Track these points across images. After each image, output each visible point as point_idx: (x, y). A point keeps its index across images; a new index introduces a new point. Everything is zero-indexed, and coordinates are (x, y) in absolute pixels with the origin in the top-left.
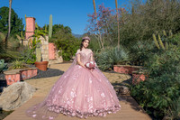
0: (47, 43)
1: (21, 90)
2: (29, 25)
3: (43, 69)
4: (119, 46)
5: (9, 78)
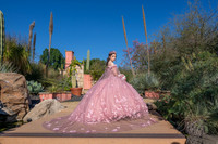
0: (82, 71)
1: (49, 106)
2: (68, 57)
4: (149, 72)
5: (42, 97)
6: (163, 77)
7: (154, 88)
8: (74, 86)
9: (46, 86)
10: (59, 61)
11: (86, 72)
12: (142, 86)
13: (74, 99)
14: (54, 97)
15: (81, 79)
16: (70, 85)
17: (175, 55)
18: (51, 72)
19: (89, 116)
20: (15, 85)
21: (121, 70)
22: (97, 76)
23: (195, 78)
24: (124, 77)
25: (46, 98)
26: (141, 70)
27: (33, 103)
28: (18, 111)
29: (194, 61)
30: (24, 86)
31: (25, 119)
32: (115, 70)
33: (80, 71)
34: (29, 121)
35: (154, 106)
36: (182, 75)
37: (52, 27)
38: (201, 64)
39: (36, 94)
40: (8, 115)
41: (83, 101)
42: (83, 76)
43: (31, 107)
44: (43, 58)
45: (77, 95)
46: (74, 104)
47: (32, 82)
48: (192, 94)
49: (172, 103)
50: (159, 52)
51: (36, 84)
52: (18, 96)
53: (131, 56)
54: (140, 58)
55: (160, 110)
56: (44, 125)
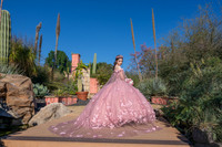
0: (88, 75)
1: (55, 109)
2: (75, 61)
3: (83, 98)
4: (157, 78)
5: (48, 100)
6: (171, 83)
7: (161, 94)
8: (80, 90)
9: (52, 89)
10: (65, 64)
11: (92, 76)
12: (149, 92)
13: (79, 103)
14: (60, 101)
15: (87, 83)
16: (76, 89)
17: (184, 60)
18: (57, 75)
19: (94, 120)
20: (21, 88)
21: (128, 75)
22: (103, 81)
23: (203, 85)
24: (131, 82)
25: (52, 102)
26: (149, 75)
27: (38, 107)
28: (24, 115)
29: (203, 67)
30: (29, 89)
31: (30, 123)
32: (121, 74)
33: (86, 74)
34: (35, 124)
35: (162, 113)
36: (191, 82)
37: (59, 29)
38: (210, 70)
39: (42, 97)
40: (13, 118)
41: (89, 106)
42: (89, 79)
43: (37, 110)
44: (48, 61)
45: (83, 99)
46: (79, 109)
47: (37, 85)
48: (201, 100)
49: (180, 109)
50: (167, 57)
51: (41, 87)
52: (23, 99)
53: (138, 61)
54: (147, 63)
55: (167, 117)
56: (51, 129)
